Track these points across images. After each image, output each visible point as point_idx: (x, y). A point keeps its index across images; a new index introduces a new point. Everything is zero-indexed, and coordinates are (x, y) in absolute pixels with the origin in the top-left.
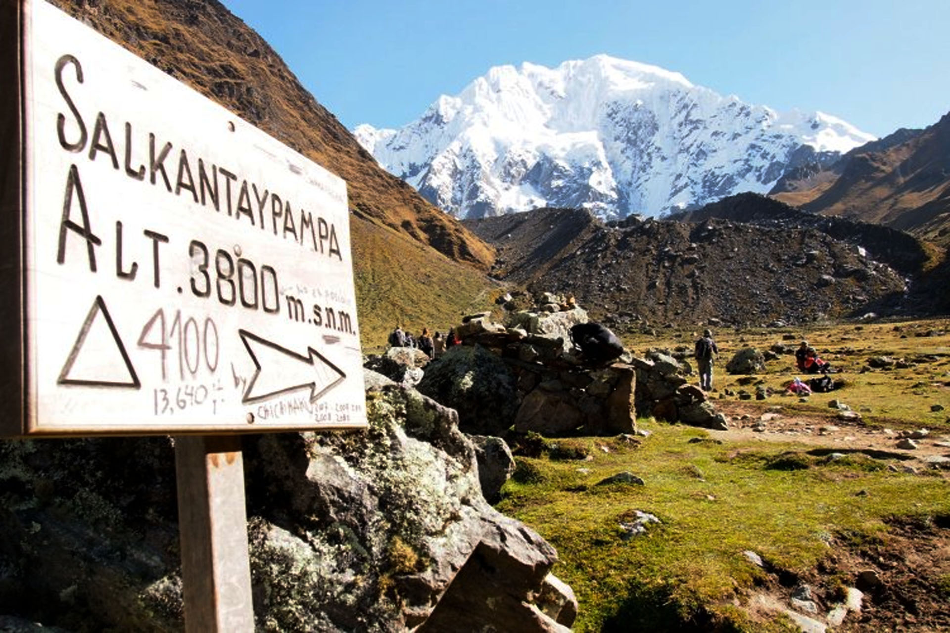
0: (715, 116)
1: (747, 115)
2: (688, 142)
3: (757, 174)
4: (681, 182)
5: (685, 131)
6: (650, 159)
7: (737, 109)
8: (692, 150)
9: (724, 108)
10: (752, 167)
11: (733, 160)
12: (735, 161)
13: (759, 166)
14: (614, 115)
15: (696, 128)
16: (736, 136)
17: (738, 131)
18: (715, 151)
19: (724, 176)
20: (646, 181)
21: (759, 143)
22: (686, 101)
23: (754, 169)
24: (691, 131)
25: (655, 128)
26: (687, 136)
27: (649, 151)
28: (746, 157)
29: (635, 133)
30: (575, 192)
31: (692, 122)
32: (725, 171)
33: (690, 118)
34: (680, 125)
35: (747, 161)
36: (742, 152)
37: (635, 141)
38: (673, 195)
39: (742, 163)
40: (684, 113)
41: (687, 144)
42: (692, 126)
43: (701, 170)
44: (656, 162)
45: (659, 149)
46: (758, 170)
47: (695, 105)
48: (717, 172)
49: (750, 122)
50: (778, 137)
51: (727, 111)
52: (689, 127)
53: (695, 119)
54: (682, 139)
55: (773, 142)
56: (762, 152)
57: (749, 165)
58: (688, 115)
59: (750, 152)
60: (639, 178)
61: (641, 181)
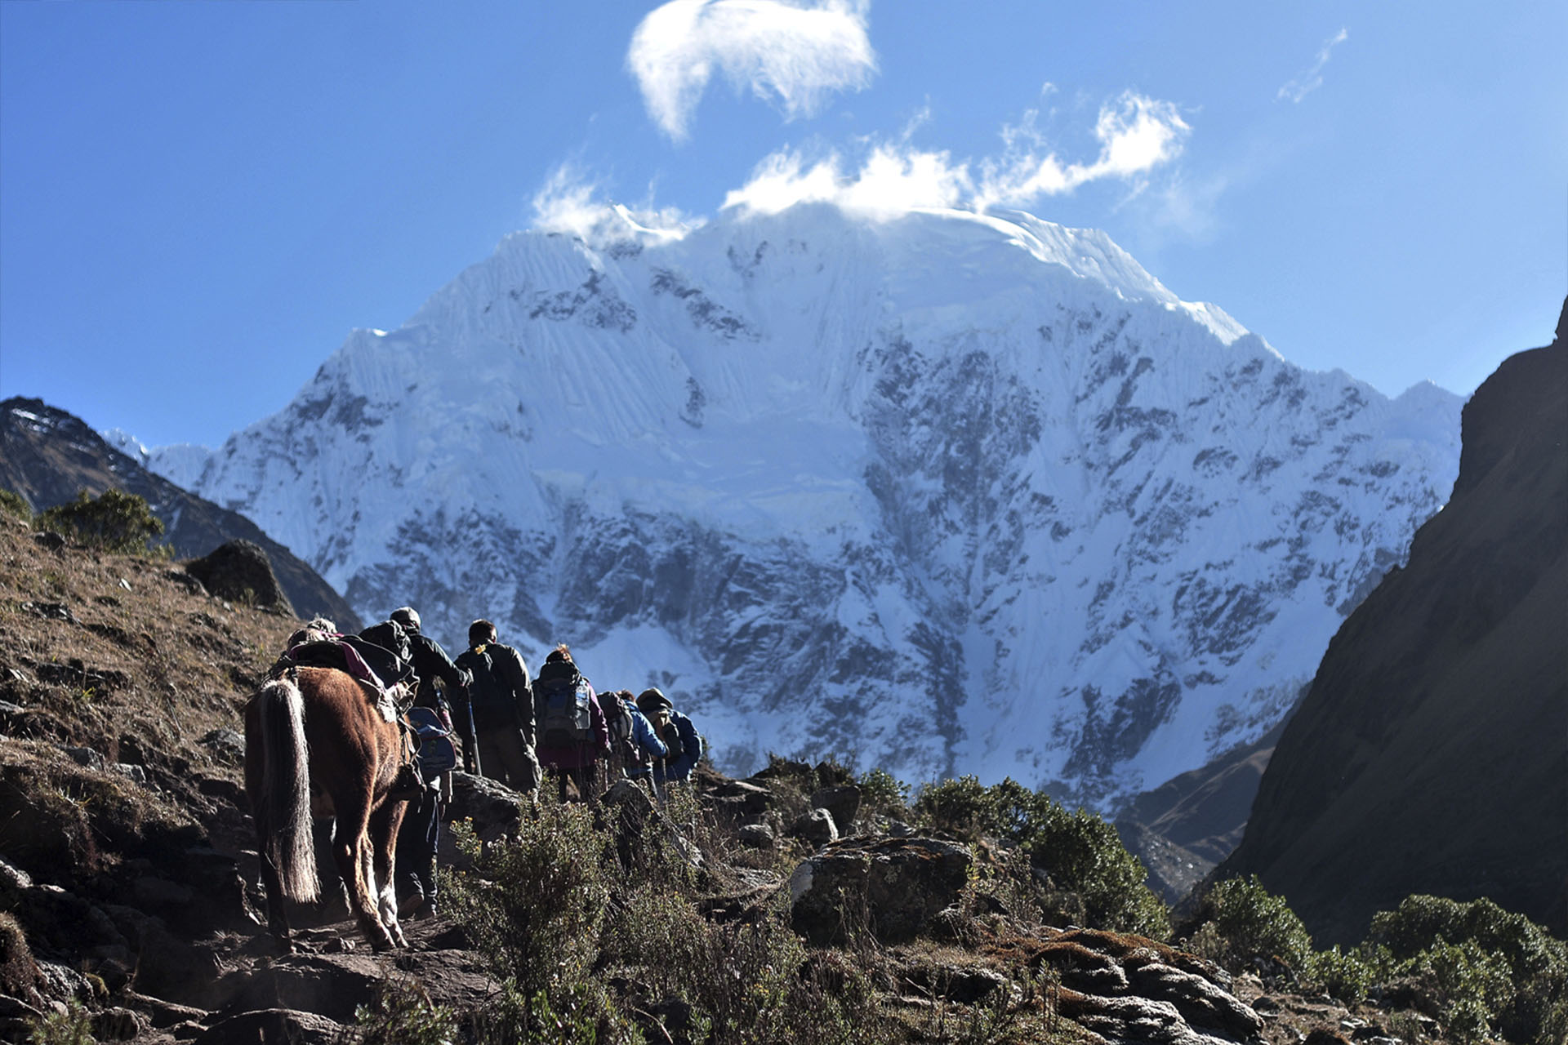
0: (1203, 401)
1: (1296, 398)
2: (1129, 476)
3: (1328, 583)
4: (1114, 609)
5: (1120, 443)
6: (1018, 533)
7: (1266, 377)
8: (1141, 504)
9: (1229, 375)
10: (1312, 563)
11: (1256, 541)
12: (1264, 546)
13: (1329, 561)
14: (902, 389)
15: (1153, 436)
16: (1265, 465)
17: (1269, 451)
18: (1205, 513)
19: (1232, 594)
20: (1009, 601)
21: (1331, 489)
22: (1120, 346)
23: (1318, 569)
24: (1135, 444)
25: (1031, 428)
26: (1127, 458)
27: (1013, 505)
28: (1292, 533)
29: (971, 448)
30: (797, 644)
31: (1138, 416)
32: (1234, 576)
33: (1134, 402)
34: (1105, 422)
35: (1299, 543)
36: (1285, 515)
37: (972, 472)
38: (1090, 646)
39: (1283, 549)
40: (1114, 385)
41: (1127, 488)
42: (1138, 430)
43: (1167, 571)
44: (1036, 543)
45: (1046, 501)
46: (1328, 573)
47: (1145, 363)
48: (1213, 579)
49: (1305, 422)
50: (1382, 470)
51: (1236, 386)
52: (1131, 432)
53: (1146, 408)
54: (1112, 469)
55: (1369, 485)
56: (1339, 515)
57: (1302, 558)
58: (1126, 393)
59: (1303, 517)
60: (988, 592)
61: (996, 600)
